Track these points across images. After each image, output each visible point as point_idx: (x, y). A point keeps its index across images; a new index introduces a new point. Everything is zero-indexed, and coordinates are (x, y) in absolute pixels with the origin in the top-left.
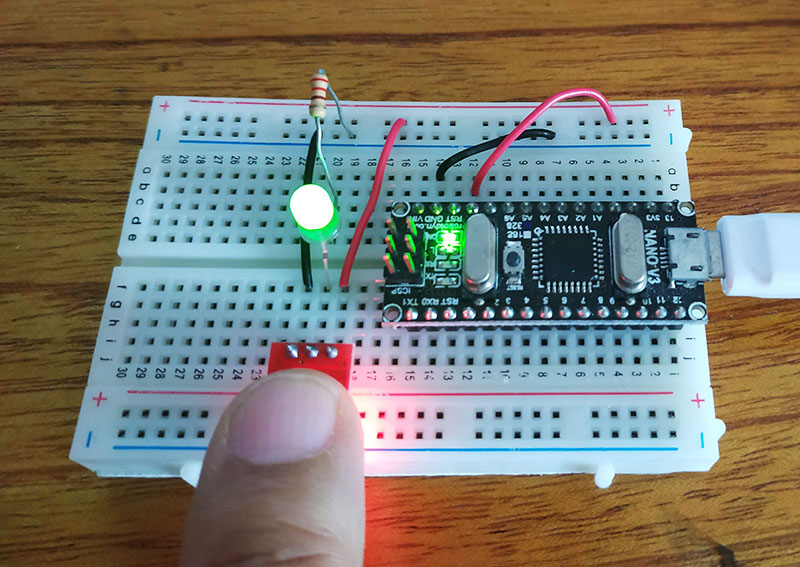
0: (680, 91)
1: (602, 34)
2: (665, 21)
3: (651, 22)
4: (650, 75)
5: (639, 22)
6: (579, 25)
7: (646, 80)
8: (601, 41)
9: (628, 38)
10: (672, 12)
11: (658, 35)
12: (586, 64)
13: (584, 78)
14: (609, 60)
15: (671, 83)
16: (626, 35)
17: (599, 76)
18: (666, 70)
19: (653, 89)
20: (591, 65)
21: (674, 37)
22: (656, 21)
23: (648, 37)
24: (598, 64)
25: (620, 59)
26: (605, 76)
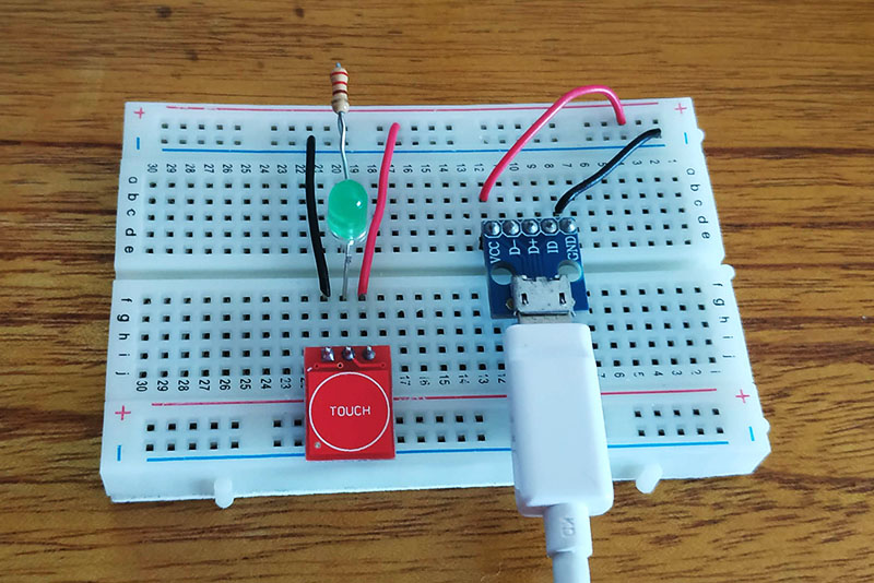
0: (846, 224)
1: (750, 156)
2: (817, 145)
3: (802, 144)
4: (812, 204)
5: (790, 145)
6: (723, 146)
7: (808, 209)
8: (750, 164)
9: (780, 162)
10: (823, 134)
11: (813, 160)
12: (737, 189)
13: (738, 205)
14: (764, 185)
15: (836, 214)
16: (777, 158)
17: (756, 203)
18: (829, 200)
19: (818, 221)
20: (745, 191)
21: (831, 163)
22: (808, 144)
23: (802, 162)
24: (750, 190)
25: (776, 185)
26: (762, 203)
